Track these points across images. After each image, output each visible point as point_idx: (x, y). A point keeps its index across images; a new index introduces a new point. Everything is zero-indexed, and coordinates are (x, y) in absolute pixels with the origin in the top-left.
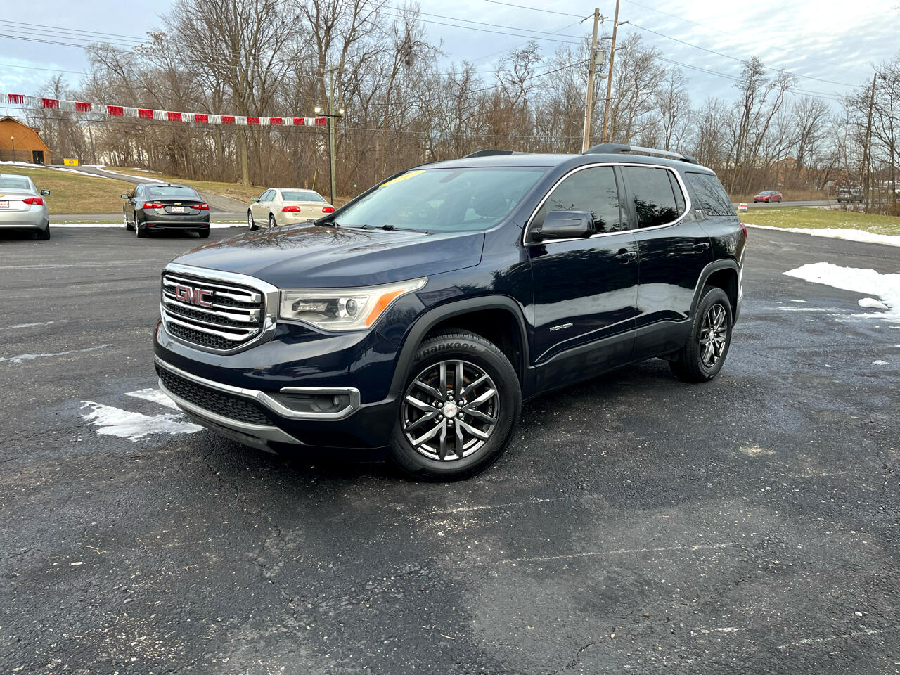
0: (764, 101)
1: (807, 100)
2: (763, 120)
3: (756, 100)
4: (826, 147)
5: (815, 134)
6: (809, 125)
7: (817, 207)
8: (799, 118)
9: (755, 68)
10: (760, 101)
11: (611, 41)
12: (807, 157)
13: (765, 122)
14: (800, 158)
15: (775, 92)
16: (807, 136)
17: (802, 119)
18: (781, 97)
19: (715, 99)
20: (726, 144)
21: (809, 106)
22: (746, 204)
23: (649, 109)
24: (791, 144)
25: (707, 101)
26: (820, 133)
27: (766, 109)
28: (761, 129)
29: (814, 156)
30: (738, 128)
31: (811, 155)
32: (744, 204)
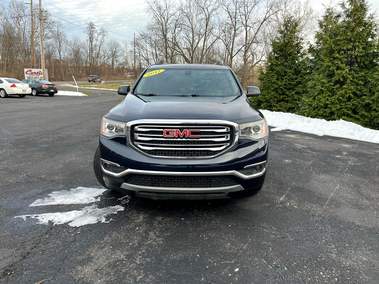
0: (97, 40)
1: (112, 41)
2: (98, 48)
3: (94, 39)
4: (121, 60)
5: (117, 55)
6: (114, 51)
7: (127, 83)
8: (109, 48)
9: (91, 26)
10: (96, 40)
11: (30, 5)
12: (115, 63)
13: (99, 49)
14: (113, 64)
15: (100, 37)
16: (114, 55)
17: (111, 48)
18: (103, 39)
19: (75, 37)
20: (84, 57)
21: (113, 43)
22: (104, 81)
23: (49, 38)
24: (109, 58)
25: (72, 37)
26: (118, 54)
27: (98, 43)
28: (98, 51)
29: (117, 63)
30: (88, 50)
31: (117, 62)
32: (103, 81)
